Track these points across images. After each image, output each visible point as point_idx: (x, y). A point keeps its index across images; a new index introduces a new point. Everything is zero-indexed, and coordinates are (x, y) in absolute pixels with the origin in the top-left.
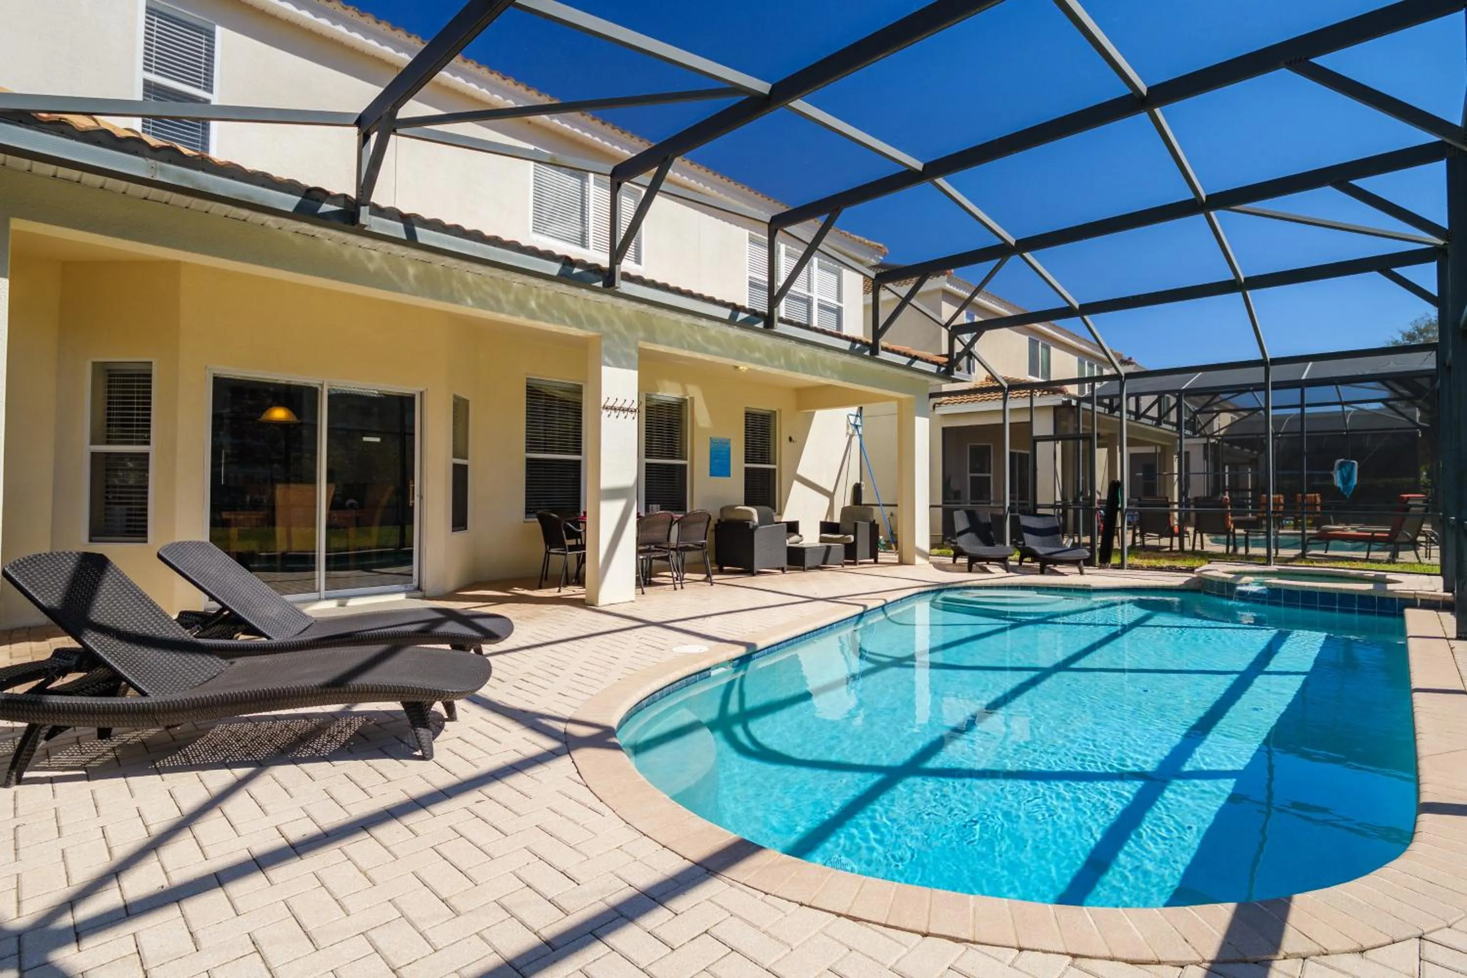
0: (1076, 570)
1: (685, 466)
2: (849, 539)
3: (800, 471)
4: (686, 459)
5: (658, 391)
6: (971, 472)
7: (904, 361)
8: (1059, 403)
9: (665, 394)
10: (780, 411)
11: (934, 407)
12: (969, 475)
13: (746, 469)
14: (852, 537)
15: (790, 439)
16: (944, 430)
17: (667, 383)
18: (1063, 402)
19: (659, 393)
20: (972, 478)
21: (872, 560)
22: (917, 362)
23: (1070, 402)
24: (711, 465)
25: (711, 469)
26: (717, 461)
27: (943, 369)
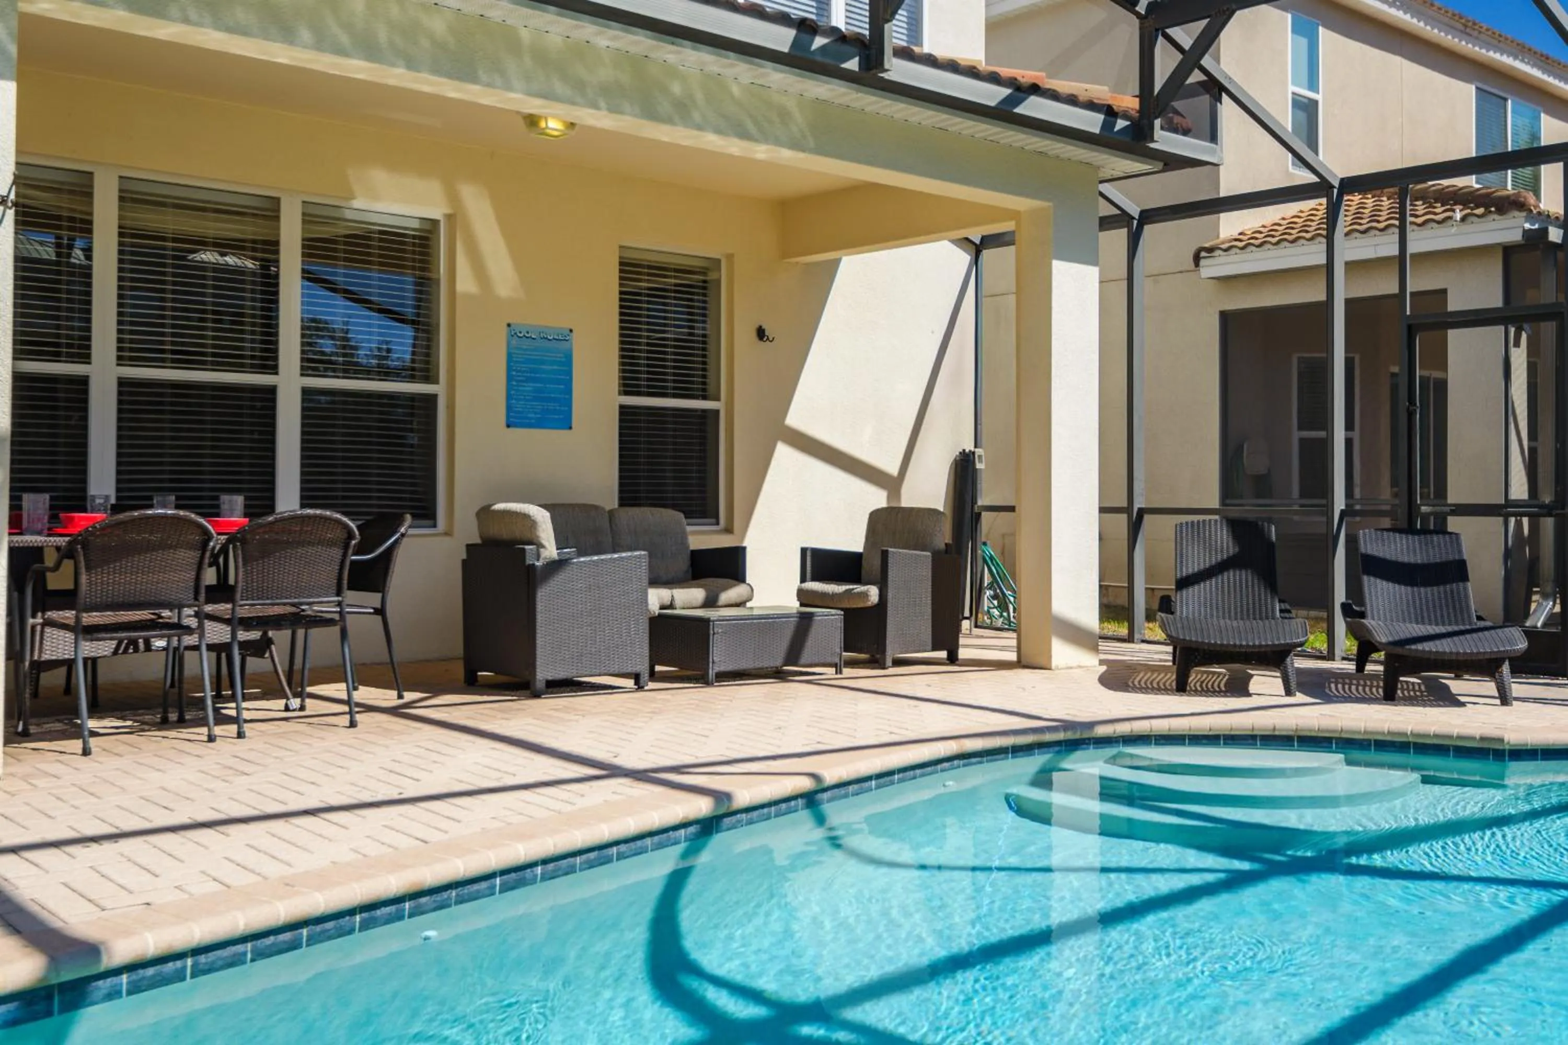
0: (1490, 687)
1: (431, 400)
2: (865, 595)
3: (795, 419)
4: (436, 381)
5: (354, 198)
6: (1301, 428)
7: (991, 95)
8: (1515, 236)
9: (380, 206)
10: (730, 257)
11: (1197, 259)
12: (1297, 435)
13: (624, 410)
14: (873, 592)
15: (761, 333)
16: (1226, 318)
17: (379, 177)
18: (1526, 232)
19: (356, 204)
20: (1302, 441)
21: (943, 654)
22: (1033, 99)
23: (1545, 231)
24: (509, 397)
25: (509, 408)
26: (529, 387)
27: (1121, 124)
